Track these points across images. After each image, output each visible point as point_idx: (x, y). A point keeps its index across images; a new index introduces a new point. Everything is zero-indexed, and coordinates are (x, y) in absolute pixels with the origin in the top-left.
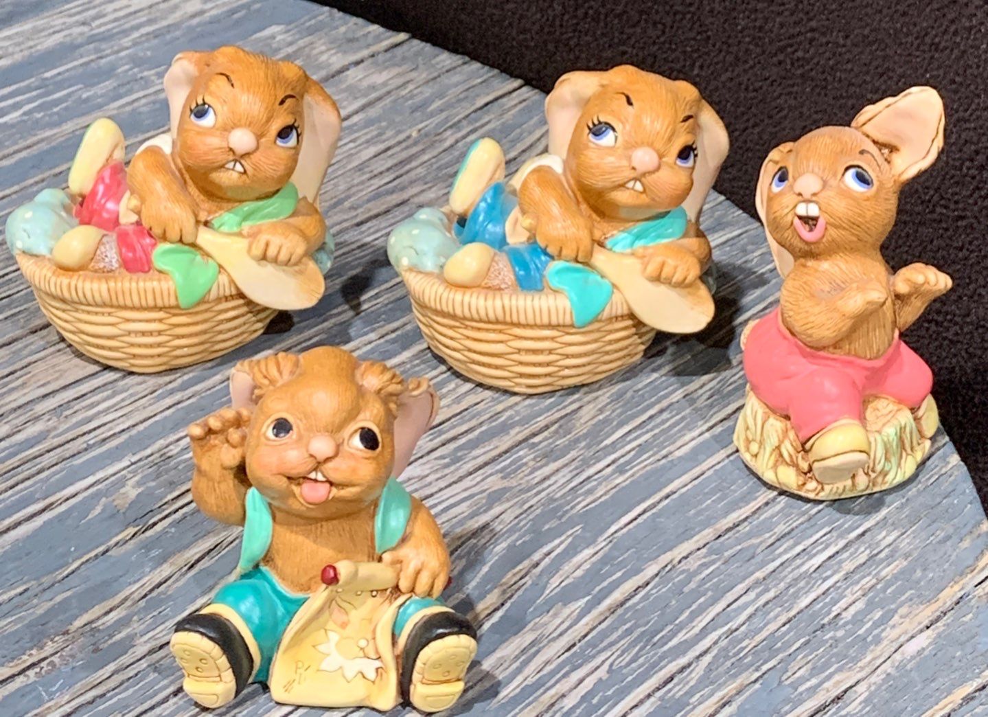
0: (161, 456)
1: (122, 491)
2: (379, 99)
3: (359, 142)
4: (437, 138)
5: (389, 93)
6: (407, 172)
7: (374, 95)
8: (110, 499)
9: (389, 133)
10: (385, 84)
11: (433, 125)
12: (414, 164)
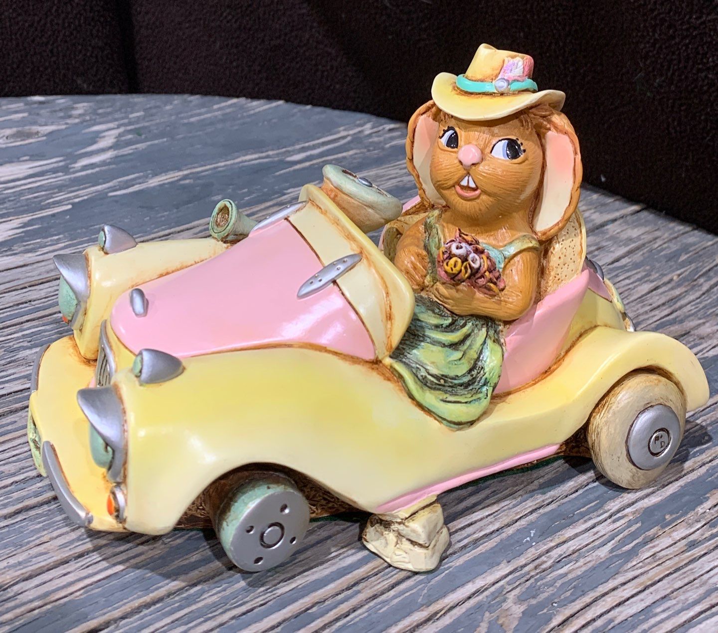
0: (536, 568)
1: (505, 606)
2: (638, 248)
3: (632, 280)
4: (695, 283)
5: (644, 245)
6: (680, 308)
7: (633, 246)
8: (495, 615)
9: (655, 276)
10: (638, 238)
11: (687, 273)
12: (683, 302)
